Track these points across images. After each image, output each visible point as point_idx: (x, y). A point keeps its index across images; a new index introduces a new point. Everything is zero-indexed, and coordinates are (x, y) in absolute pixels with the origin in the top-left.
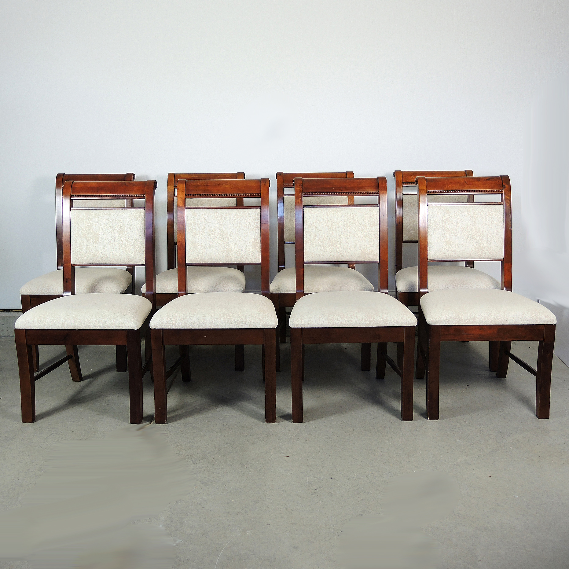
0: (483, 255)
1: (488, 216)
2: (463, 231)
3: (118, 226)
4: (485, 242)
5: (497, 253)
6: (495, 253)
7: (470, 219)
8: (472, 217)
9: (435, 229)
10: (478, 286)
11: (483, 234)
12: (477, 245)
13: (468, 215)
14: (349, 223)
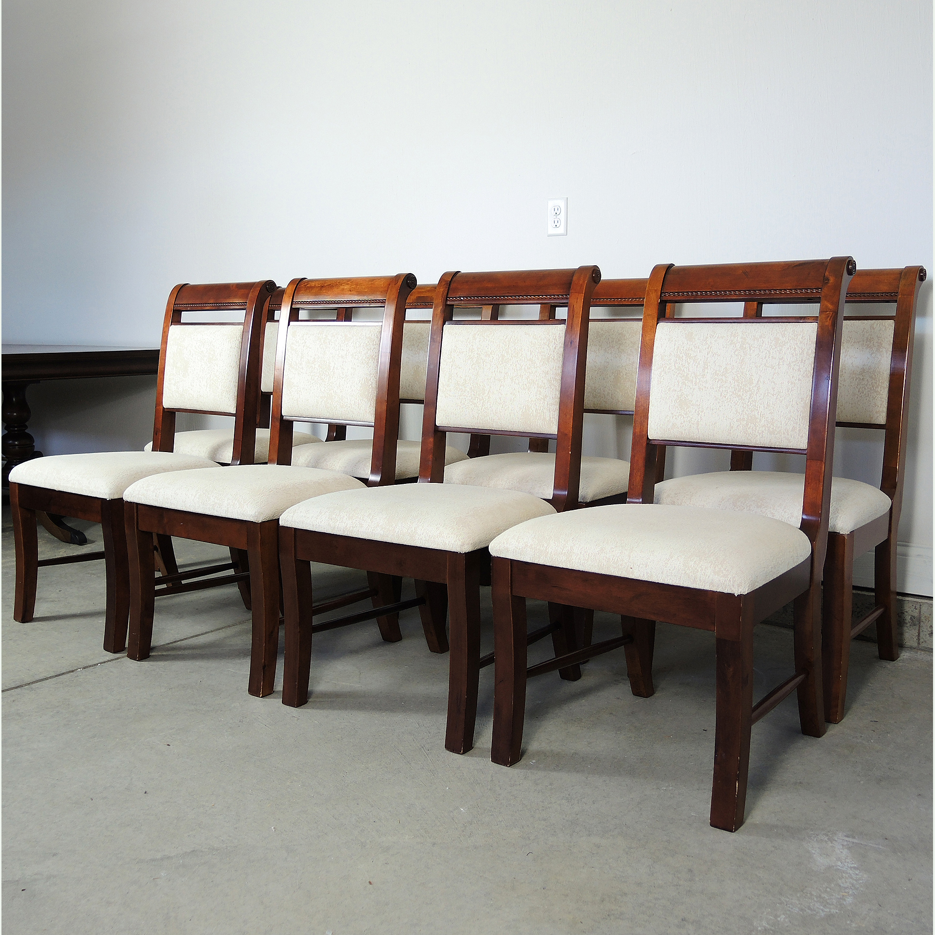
0: (758, 437)
1: (774, 347)
2: (716, 379)
3: (209, 351)
4: (762, 406)
5: (788, 434)
6: (784, 434)
7: (735, 352)
8: (737, 350)
9: (660, 374)
10: (787, 514)
11: (758, 389)
12: (743, 411)
13: (731, 344)
14: (506, 355)
